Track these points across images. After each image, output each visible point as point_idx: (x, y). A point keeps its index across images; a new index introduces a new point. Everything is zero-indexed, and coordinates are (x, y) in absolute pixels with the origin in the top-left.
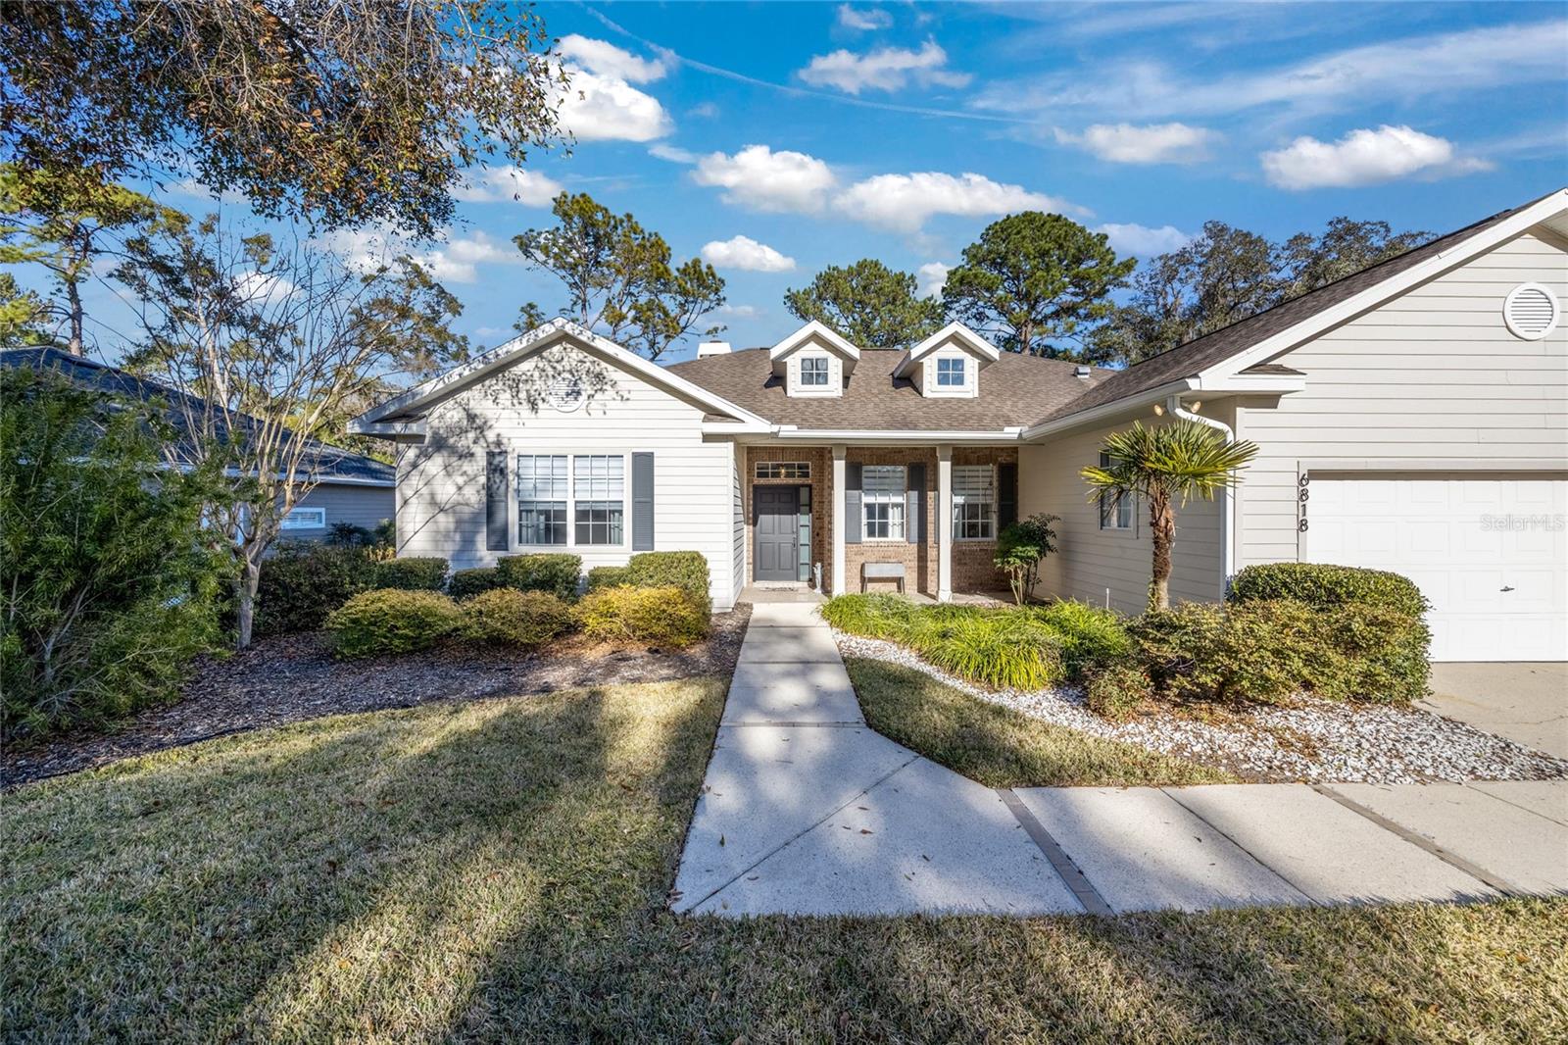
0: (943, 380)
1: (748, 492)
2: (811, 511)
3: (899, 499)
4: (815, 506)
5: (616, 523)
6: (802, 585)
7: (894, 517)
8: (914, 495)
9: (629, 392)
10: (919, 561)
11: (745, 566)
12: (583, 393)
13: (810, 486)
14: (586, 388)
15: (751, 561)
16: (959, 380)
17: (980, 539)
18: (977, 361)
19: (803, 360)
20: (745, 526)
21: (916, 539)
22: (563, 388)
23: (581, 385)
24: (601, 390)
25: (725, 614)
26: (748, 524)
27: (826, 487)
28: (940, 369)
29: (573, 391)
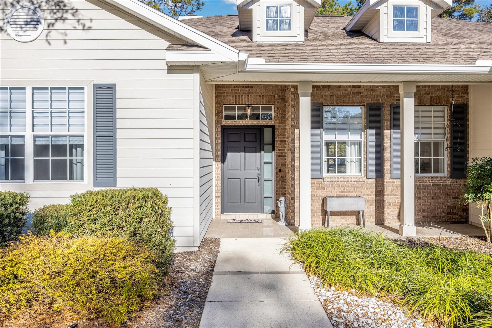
0: (398, 26)
1: (216, 132)
2: (273, 149)
3: (356, 138)
4: (278, 144)
5: (79, 158)
6: (266, 217)
7: (352, 154)
8: (371, 133)
9: (91, 20)
10: (376, 195)
11: (214, 199)
12: (42, 21)
13: (273, 127)
14: (46, 16)
15: (219, 194)
16: (413, 26)
17: (432, 174)
18: (430, 9)
19: (268, 7)
20: (214, 163)
21: (374, 175)
22: (23, 16)
23: (40, 13)
24: (61, 18)
25: (190, 253)
26: (217, 161)
27: (288, 127)
28: (395, 16)
29: (32, 20)
